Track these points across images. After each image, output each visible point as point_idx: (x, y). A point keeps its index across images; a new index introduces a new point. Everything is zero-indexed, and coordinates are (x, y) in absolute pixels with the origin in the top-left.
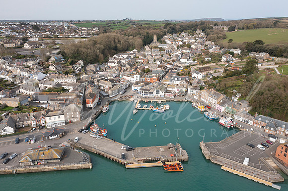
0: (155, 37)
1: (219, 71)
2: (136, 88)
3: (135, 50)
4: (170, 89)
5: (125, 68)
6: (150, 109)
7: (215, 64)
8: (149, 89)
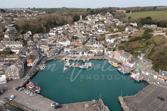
0: (81, 17)
1: (125, 38)
2: (67, 50)
3: (68, 25)
4: (92, 51)
5: (60, 36)
6: (77, 66)
7: (121, 33)
8: (76, 50)
